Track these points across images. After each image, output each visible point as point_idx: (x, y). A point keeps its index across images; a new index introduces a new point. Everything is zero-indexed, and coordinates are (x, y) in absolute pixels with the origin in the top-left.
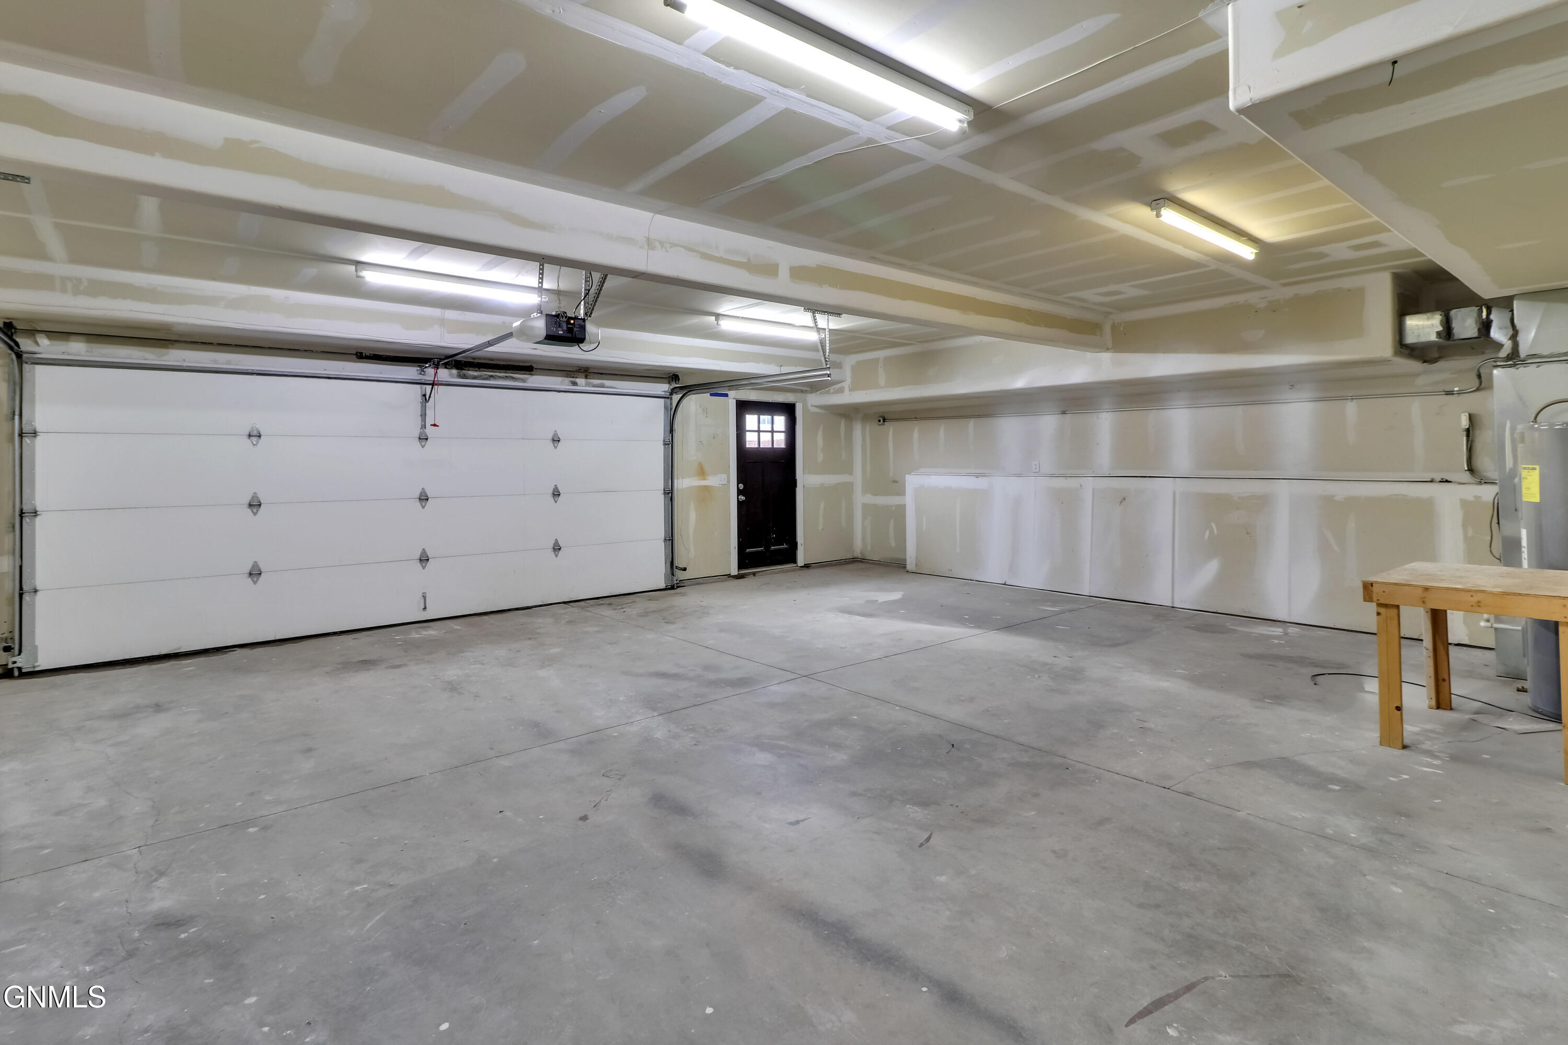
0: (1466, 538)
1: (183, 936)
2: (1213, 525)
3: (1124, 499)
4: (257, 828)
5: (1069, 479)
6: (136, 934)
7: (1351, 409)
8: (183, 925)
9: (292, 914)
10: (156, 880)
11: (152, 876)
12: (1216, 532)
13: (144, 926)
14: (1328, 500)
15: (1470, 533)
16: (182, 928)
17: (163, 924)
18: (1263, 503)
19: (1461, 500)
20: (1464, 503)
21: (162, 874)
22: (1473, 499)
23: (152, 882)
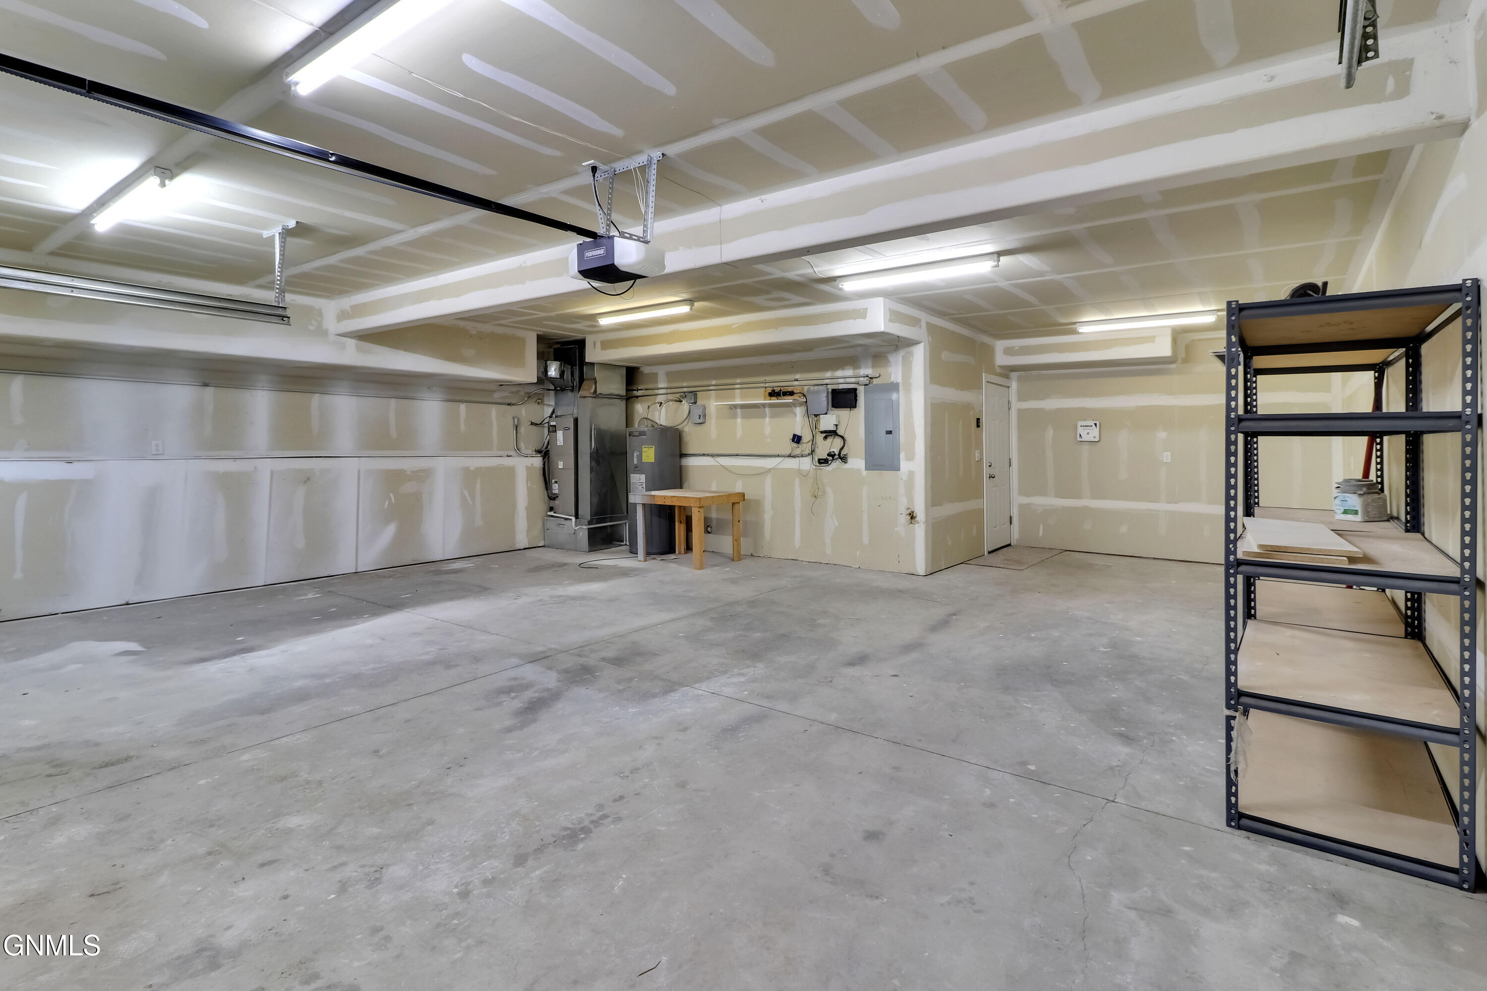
0: (528, 488)
1: (1123, 729)
2: (391, 495)
3: (308, 479)
4: (1029, 767)
5: (238, 461)
6: (1145, 741)
7: (463, 407)
8: (1120, 733)
9: (1069, 712)
10: (1118, 766)
11: (1119, 771)
12: (393, 501)
13: (1140, 743)
14: (466, 470)
15: (529, 485)
16: (1121, 732)
17: (1130, 739)
18: (423, 476)
19: (526, 466)
20: (527, 468)
21: (1112, 768)
22: (530, 465)
23: (1121, 766)
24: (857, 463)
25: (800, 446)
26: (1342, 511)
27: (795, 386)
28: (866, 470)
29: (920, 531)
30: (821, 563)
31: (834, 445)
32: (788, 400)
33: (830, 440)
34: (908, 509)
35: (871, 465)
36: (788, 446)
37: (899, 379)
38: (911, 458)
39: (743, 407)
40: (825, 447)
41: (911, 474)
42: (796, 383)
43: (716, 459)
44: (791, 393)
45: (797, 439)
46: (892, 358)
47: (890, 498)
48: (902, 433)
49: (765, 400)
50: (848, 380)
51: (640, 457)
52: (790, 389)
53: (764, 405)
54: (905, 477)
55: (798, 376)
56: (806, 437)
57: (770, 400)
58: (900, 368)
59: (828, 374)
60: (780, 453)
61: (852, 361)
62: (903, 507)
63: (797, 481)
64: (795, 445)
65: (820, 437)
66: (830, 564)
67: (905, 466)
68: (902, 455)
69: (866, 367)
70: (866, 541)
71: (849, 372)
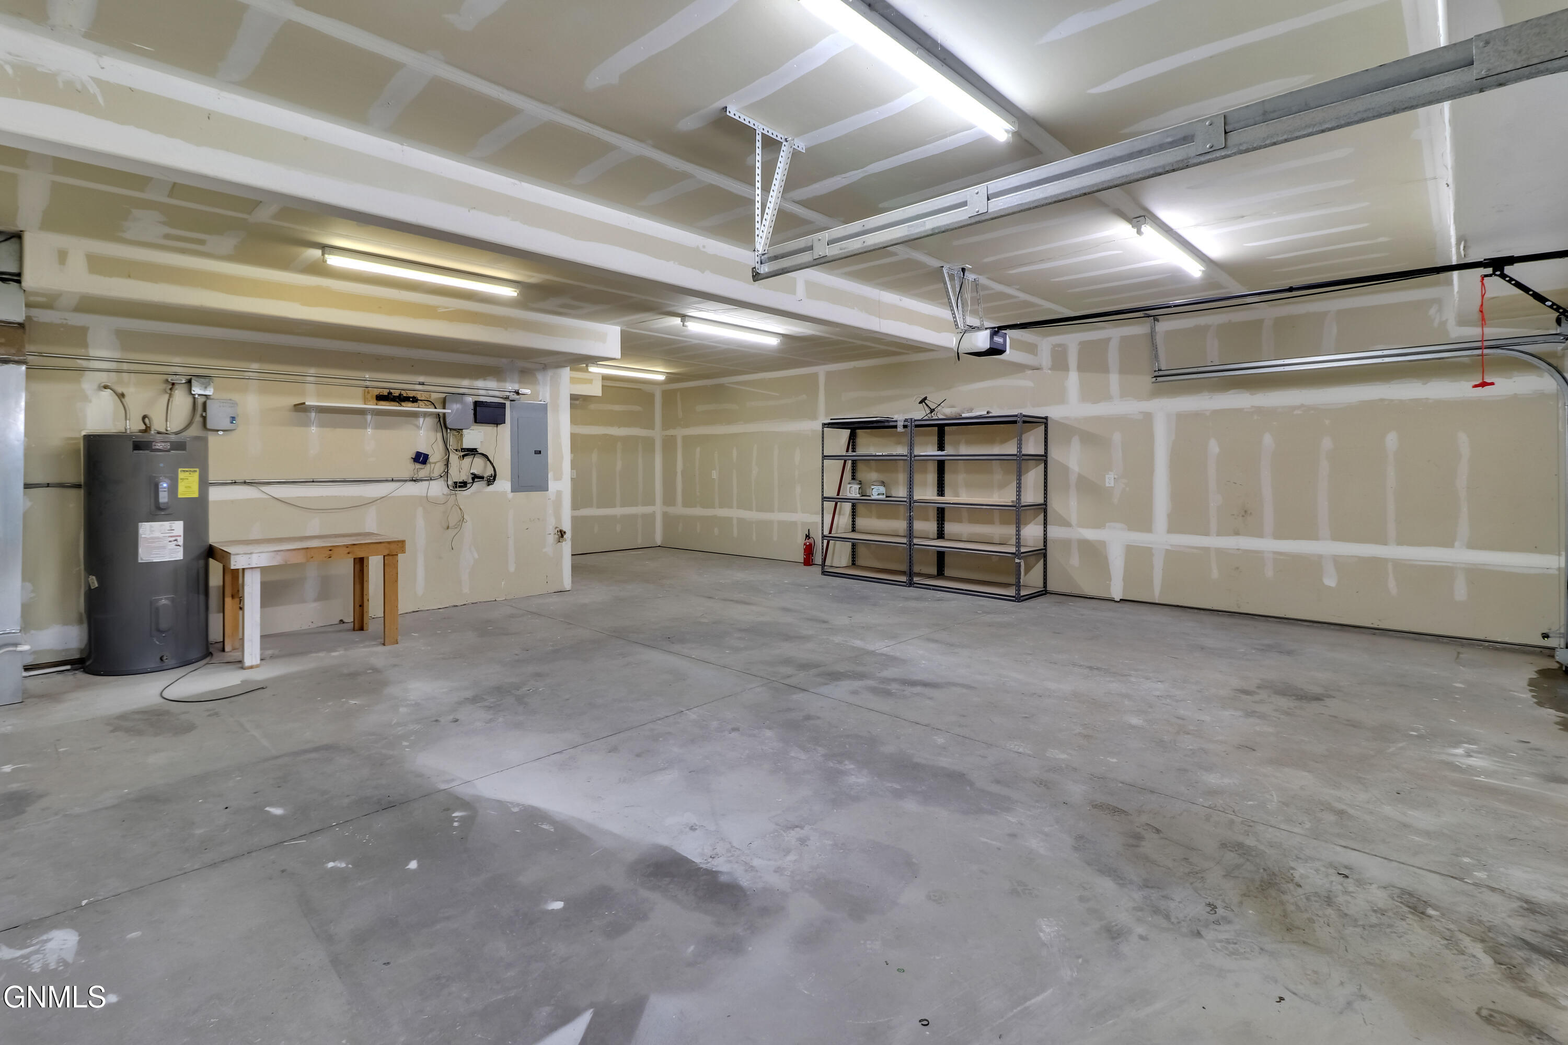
24: (503, 485)
25: (428, 466)
26: (877, 494)
27: (417, 391)
28: (512, 492)
29: (567, 548)
30: (457, 606)
31: (478, 465)
32: (408, 407)
33: (468, 460)
34: (557, 528)
35: (517, 487)
36: (409, 468)
37: (548, 400)
38: (558, 478)
39: (321, 410)
40: (461, 469)
41: (559, 494)
42: (420, 387)
43: (261, 488)
44: (415, 400)
45: (421, 458)
46: (540, 376)
47: (539, 519)
48: (550, 452)
49: (365, 404)
50: (491, 393)
51: (173, 489)
52: (411, 394)
53: (362, 412)
54: (553, 497)
55: (421, 379)
56: (436, 455)
57: (377, 404)
58: (548, 388)
59: (466, 382)
60: (395, 476)
61: (496, 373)
62: (551, 527)
63: (420, 511)
64: (418, 466)
65: (454, 458)
66: (468, 604)
67: (553, 485)
68: (550, 475)
69: (512, 382)
70: (512, 568)
71: (491, 384)
